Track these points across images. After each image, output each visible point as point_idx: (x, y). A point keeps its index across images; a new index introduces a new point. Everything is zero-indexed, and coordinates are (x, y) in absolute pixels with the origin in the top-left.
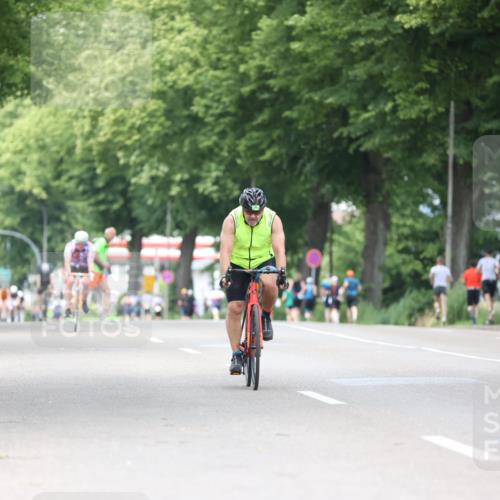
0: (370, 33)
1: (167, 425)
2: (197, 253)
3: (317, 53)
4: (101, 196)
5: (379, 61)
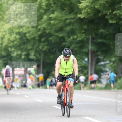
0: (70, 19)
1: (21, 115)
4: (5, 59)
5: (73, 26)
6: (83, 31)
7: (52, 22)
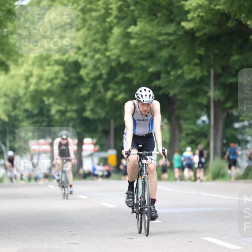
1: (72, 235)
2: (84, 147)
3: (143, 46)
5: (174, 48)
6: (197, 61)
7: (132, 42)
